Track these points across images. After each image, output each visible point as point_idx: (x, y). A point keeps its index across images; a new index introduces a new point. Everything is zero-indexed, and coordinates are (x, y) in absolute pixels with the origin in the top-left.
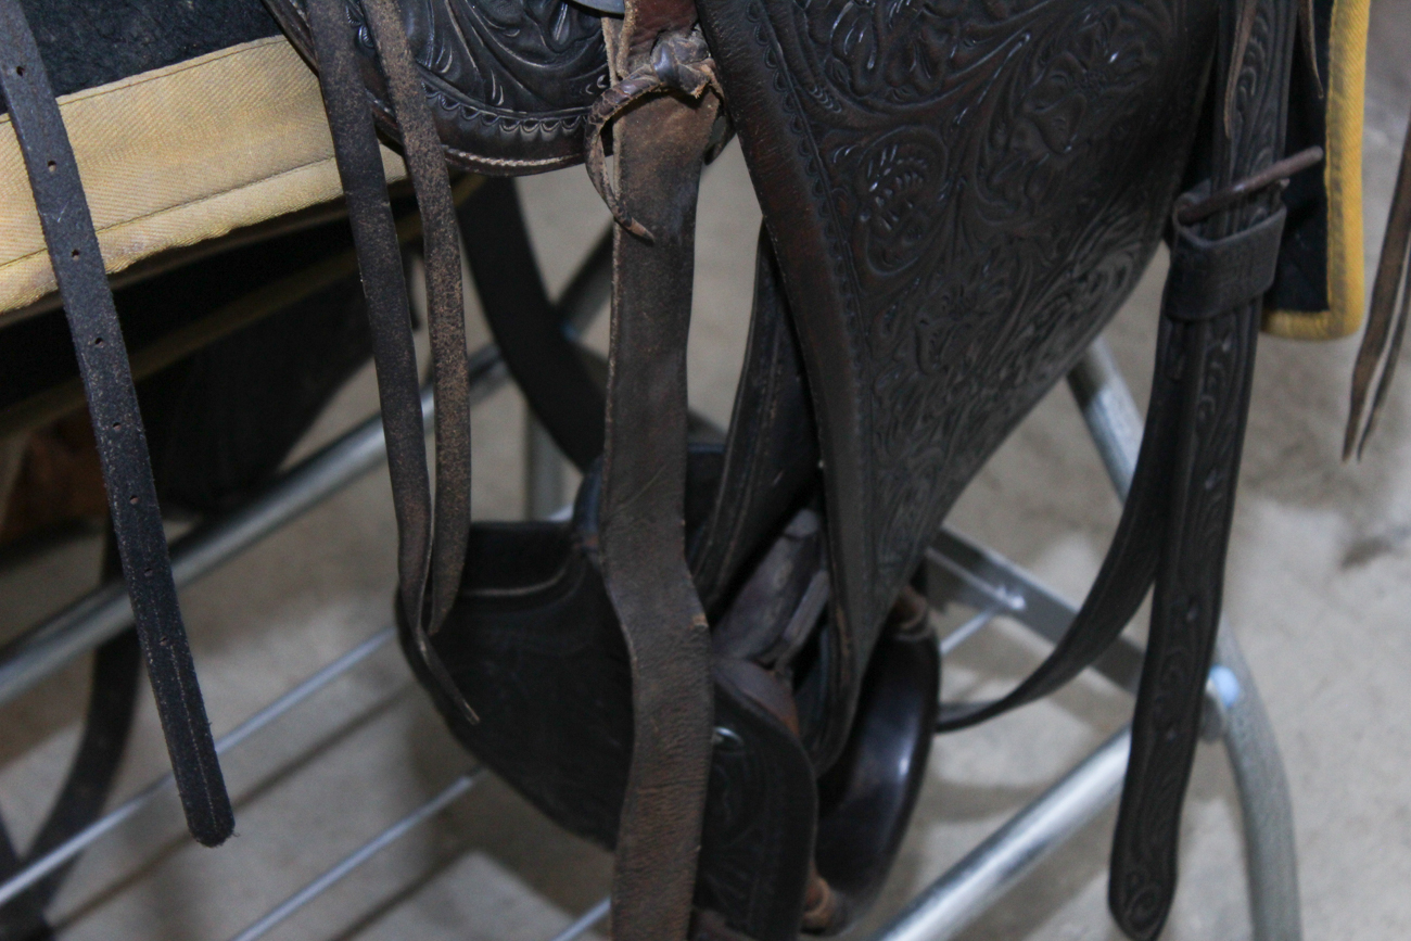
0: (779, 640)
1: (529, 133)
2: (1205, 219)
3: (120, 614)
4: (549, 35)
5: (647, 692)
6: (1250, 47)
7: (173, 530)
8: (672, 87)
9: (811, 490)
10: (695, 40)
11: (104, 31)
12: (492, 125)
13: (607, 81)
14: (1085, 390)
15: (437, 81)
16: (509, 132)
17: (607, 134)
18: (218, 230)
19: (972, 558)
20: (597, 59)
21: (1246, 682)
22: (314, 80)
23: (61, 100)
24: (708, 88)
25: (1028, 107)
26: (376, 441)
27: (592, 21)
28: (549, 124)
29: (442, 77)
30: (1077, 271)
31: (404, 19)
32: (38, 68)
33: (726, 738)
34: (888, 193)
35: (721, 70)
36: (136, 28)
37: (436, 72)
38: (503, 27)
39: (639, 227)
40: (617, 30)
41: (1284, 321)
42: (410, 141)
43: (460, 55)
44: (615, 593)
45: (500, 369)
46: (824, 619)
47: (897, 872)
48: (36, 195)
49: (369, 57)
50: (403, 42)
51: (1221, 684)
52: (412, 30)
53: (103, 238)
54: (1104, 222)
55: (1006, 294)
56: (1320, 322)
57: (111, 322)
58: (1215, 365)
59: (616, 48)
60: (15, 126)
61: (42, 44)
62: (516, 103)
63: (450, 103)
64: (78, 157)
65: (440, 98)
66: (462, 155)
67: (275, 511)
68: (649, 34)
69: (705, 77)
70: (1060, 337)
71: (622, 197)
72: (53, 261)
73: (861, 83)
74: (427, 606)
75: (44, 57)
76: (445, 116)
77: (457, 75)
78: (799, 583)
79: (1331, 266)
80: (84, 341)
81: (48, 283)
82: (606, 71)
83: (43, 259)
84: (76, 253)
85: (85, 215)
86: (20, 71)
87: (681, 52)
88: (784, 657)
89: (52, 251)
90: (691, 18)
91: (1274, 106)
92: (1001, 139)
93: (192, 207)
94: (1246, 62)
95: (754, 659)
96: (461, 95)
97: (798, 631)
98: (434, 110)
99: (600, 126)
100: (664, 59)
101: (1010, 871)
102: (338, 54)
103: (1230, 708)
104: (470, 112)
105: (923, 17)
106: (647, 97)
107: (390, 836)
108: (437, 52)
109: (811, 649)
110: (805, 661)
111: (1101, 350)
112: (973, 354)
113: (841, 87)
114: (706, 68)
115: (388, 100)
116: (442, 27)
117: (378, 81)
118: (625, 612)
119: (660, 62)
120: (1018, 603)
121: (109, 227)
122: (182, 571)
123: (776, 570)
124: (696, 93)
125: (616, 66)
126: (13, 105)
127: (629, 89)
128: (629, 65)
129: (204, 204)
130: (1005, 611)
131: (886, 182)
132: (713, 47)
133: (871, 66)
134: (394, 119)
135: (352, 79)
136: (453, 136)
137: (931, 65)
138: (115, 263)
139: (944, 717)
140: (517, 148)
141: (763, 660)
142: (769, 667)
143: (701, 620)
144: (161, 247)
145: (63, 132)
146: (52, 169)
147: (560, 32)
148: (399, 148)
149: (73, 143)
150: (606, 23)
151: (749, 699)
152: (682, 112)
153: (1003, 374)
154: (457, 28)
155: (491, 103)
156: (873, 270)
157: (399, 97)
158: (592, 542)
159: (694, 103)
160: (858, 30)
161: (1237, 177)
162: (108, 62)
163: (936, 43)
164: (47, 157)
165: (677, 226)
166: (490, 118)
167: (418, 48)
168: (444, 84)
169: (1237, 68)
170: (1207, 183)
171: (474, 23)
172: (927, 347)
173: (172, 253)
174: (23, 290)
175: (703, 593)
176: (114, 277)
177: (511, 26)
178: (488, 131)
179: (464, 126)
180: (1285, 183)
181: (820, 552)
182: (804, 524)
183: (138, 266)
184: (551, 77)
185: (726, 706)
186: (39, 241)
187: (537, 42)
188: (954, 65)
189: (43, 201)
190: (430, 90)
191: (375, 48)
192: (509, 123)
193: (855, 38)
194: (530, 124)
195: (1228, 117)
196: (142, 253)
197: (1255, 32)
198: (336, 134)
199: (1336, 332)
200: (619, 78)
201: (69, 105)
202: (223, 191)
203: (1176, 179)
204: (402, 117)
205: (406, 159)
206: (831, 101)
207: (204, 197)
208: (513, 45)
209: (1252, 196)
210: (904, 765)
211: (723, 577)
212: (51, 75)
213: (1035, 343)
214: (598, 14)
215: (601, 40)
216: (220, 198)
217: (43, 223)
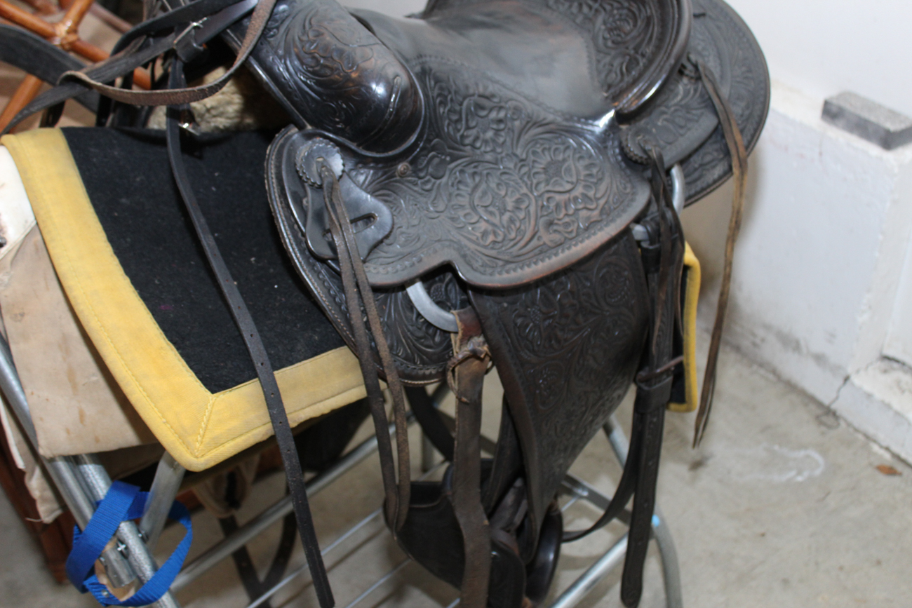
0: (511, 523)
1: (427, 372)
2: (647, 381)
3: (289, 507)
4: (433, 339)
5: (469, 547)
6: (660, 326)
7: (309, 476)
8: (474, 355)
9: (521, 471)
10: (481, 339)
11: (289, 349)
12: (415, 371)
13: (453, 353)
14: (608, 430)
15: (397, 358)
16: (421, 372)
17: (453, 371)
18: (326, 411)
19: (575, 483)
20: (449, 346)
21: (662, 520)
22: (357, 360)
23: (275, 372)
24: (486, 354)
25: (590, 352)
26: (375, 443)
27: (447, 335)
28: (434, 369)
29: (399, 356)
30: (606, 398)
31: (386, 339)
32: (268, 363)
33: (495, 556)
34: (546, 383)
35: (490, 348)
36: (299, 347)
37: (397, 355)
38: (418, 339)
39: (464, 399)
40: (456, 337)
41: (673, 406)
42: (389, 378)
43: (405, 349)
44: (458, 514)
45: (413, 419)
46: (526, 515)
47: (550, 592)
48: (268, 404)
49: (375, 352)
50: (386, 346)
51: (655, 521)
52: (389, 342)
53: (289, 417)
54: (615, 383)
55: (584, 409)
56: (683, 407)
57: (292, 444)
58: (652, 426)
59: (455, 343)
60: (261, 382)
61: (269, 354)
62: (423, 363)
63: (402, 364)
64: (281, 391)
65: (398, 363)
66: (406, 381)
67: (341, 469)
68: (467, 337)
69: (485, 351)
70: (600, 417)
71: (459, 390)
72: (273, 425)
73: (536, 348)
74: (397, 522)
75: (270, 358)
76: (400, 369)
77: (404, 356)
78: (517, 503)
79: (687, 389)
80: (284, 451)
81: (271, 433)
82: (452, 350)
83: (270, 425)
84: (281, 423)
85: (283, 410)
86: (262, 364)
87: (478, 343)
88: (513, 529)
89: (273, 422)
90: (480, 332)
91: (668, 344)
92: (581, 362)
93: (318, 404)
94: (659, 330)
95: (503, 529)
96: (405, 362)
97: (518, 520)
98: (397, 368)
99: (451, 369)
100: (472, 345)
101: (588, 588)
102: (365, 352)
103: (658, 527)
104: (408, 367)
105: (555, 327)
106: (465, 359)
107: (382, 581)
108: (397, 349)
109: (522, 526)
110: (520, 530)
111: (614, 418)
112: (573, 428)
113: (529, 350)
114: (485, 348)
115: (381, 365)
116: (399, 341)
117: (379, 360)
118: (462, 521)
119: (469, 347)
120: (585, 494)
121: (291, 413)
122: (309, 491)
123: (510, 499)
124: (482, 356)
125: (456, 349)
126: (260, 375)
127: (460, 356)
128: (460, 348)
129: (322, 403)
130: (582, 497)
131: (545, 380)
132: (487, 341)
133: (539, 343)
134: (383, 371)
135: (370, 360)
136: (403, 375)
137: (558, 341)
138: (293, 424)
139: (565, 537)
140: (424, 377)
141: (506, 529)
142: (508, 531)
143: (486, 522)
144: (308, 418)
145: (276, 384)
146: (272, 396)
147: (437, 339)
148: (385, 380)
149: (279, 386)
150: (452, 336)
151: (502, 543)
152: (477, 362)
153: (583, 432)
154: (404, 340)
155: (415, 363)
156: (541, 407)
157: (385, 364)
158: (449, 493)
159: (482, 360)
160: (534, 332)
161: (658, 367)
162: (290, 359)
163: (559, 334)
164: (271, 392)
165: (476, 397)
166: (415, 369)
167: (391, 348)
168: (400, 359)
169: (656, 333)
170: (647, 369)
171: (409, 338)
172: (559, 429)
173: (311, 420)
174: (263, 435)
175: (486, 509)
176: (293, 429)
177: (421, 338)
178: (414, 373)
179: (407, 372)
180: (673, 369)
181: (525, 492)
182: (518, 483)
183: (301, 425)
184: (434, 354)
185: (494, 546)
186: (268, 419)
187: (431, 343)
188: (566, 340)
189: (270, 407)
190: (395, 361)
191: (377, 349)
192: (421, 369)
193: (533, 334)
194: (428, 369)
195: (654, 349)
196: (302, 420)
197: (662, 321)
198: (365, 377)
199: (689, 410)
200: (457, 353)
201: (278, 374)
202: (328, 398)
203: (636, 367)
204: (386, 371)
205: (388, 384)
206: (526, 355)
207: (321, 401)
208: (422, 344)
209: (662, 373)
210: (551, 556)
211: (493, 504)
212: (272, 364)
213: (592, 421)
214: (449, 332)
215: (450, 340)
216: (327, 401)
217: (270, 413)
